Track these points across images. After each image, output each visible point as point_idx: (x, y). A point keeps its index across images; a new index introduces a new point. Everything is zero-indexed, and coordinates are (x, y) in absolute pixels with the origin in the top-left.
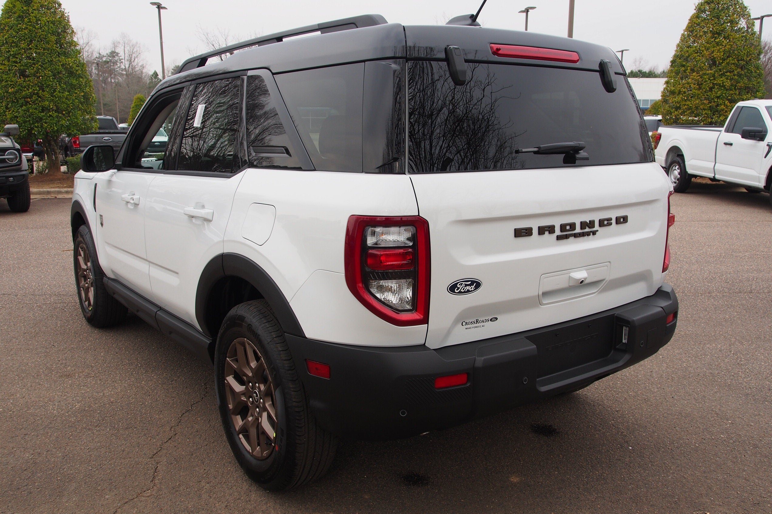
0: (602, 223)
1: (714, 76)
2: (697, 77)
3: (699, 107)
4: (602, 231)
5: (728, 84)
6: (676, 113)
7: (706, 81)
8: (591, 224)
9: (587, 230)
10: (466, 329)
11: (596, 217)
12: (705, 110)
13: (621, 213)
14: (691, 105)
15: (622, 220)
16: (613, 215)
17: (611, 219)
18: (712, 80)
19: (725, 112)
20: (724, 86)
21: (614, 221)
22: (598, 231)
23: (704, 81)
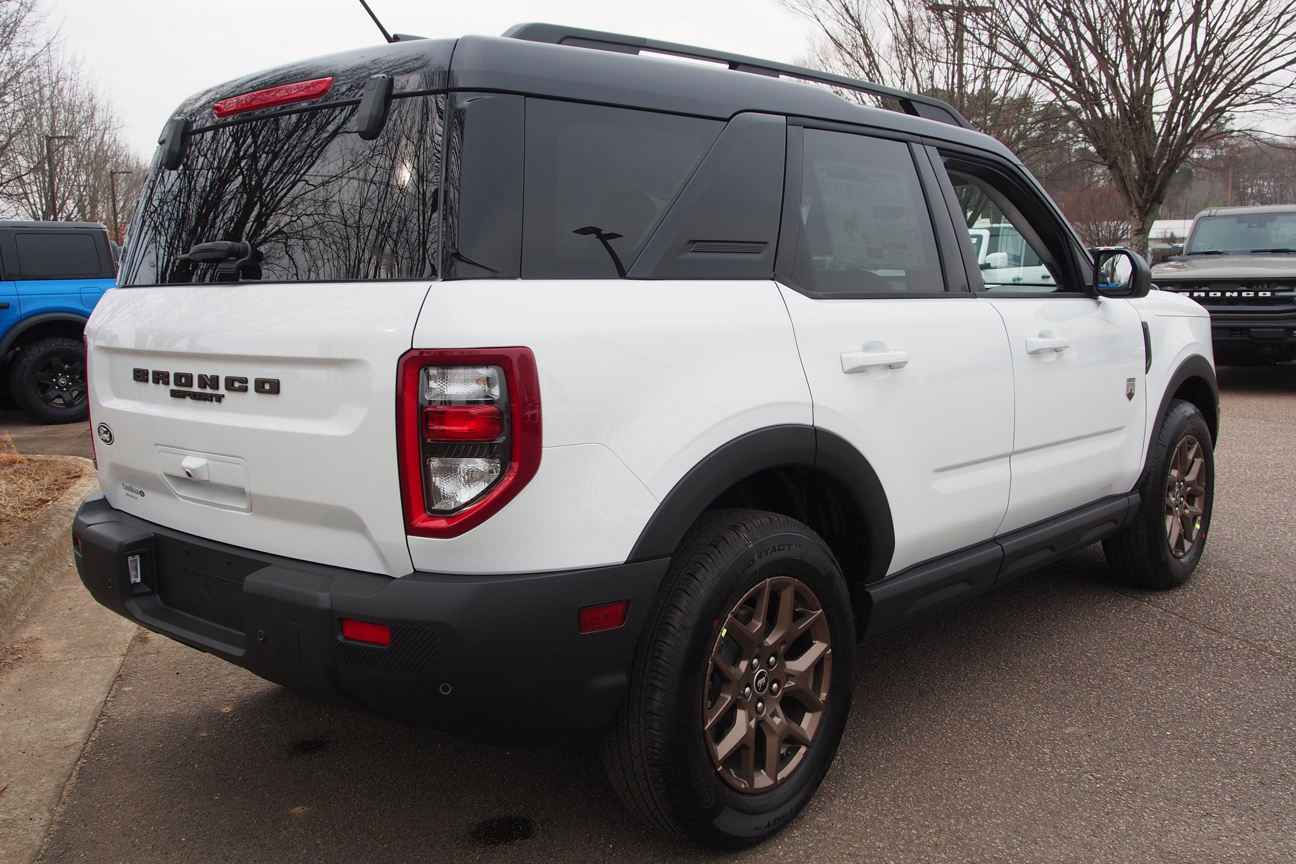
0: (230, 383)
4: (231, 398)
8: (214, 382)
9: (208, 391)
10: (127, 495)
11: (223, 371)
13: (268, 372)
15: (267, 387)
16: (252, 373)
17: (245, 381)
21: (251, 385)
22: (223, 396)
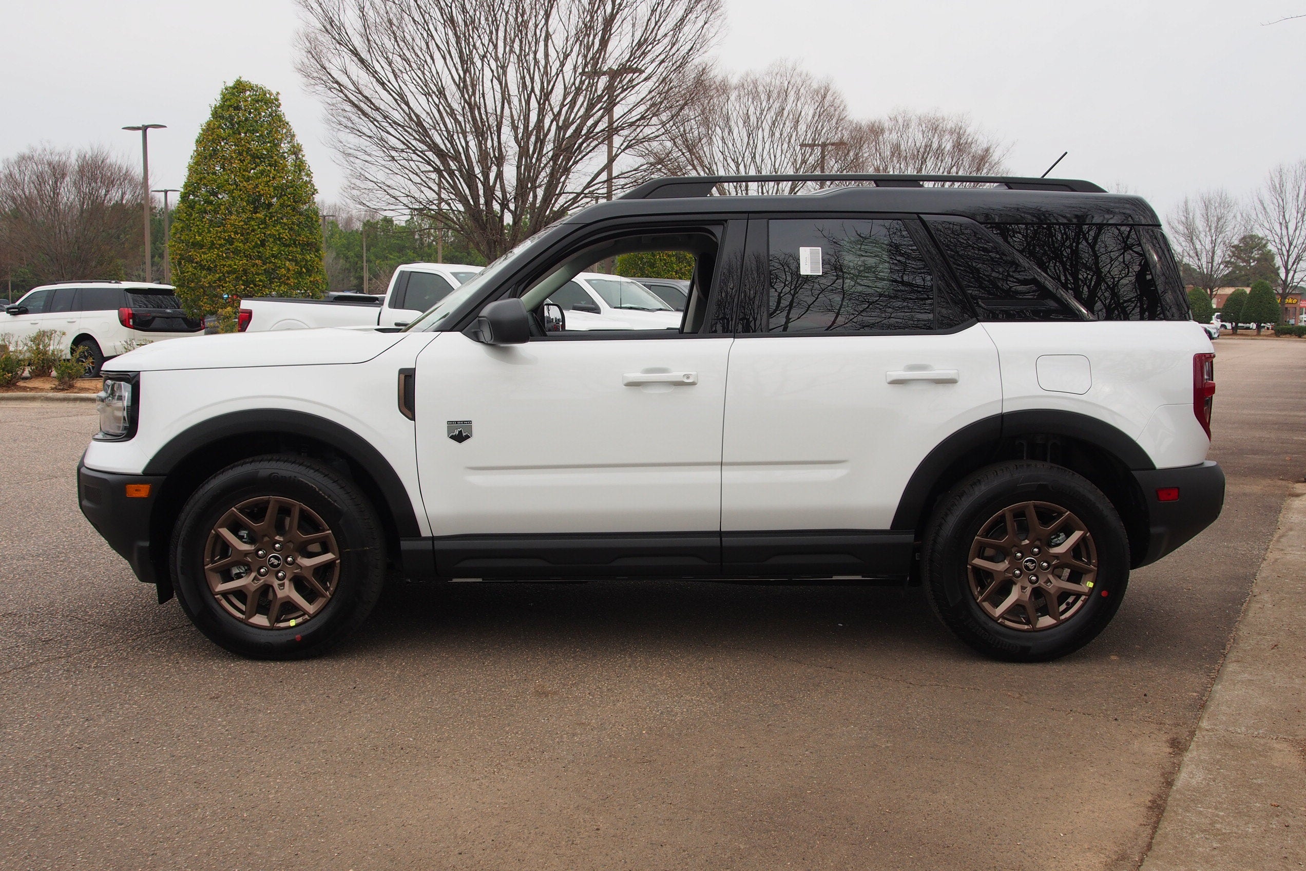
1: (264, 222)
2: (239, 222)
3: (249, 270)
5: (286, 235)
6: (209, 277)
7: (253, 230)
12: (258, 274)
14: (236, 267)
18: (263, 228)
19: (287, 279)
20: (280, 239)
23: (251, 229)
